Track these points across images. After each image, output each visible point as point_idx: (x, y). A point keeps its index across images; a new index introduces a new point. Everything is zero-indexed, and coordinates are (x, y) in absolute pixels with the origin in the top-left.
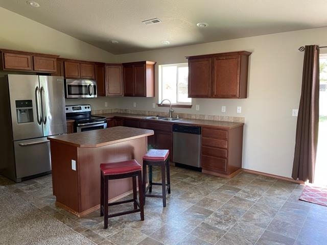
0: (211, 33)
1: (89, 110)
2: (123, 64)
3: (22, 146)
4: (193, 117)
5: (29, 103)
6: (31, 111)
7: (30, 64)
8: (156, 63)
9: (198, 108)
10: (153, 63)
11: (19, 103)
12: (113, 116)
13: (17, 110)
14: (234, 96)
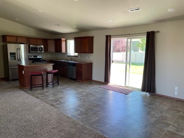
0: (81, 29)
1: (41, 57)
2: (55, 39)
3: (12, 68)
4: (78, 61)
5: (14, 54)
6: (15, 56)
7: (16, 40)
8: (66, 39)
9: (79, 57)
10: (65, 39)
11: (11, 54)
12: (50, 60)
13: (10, 56)
14: (87, 53)
